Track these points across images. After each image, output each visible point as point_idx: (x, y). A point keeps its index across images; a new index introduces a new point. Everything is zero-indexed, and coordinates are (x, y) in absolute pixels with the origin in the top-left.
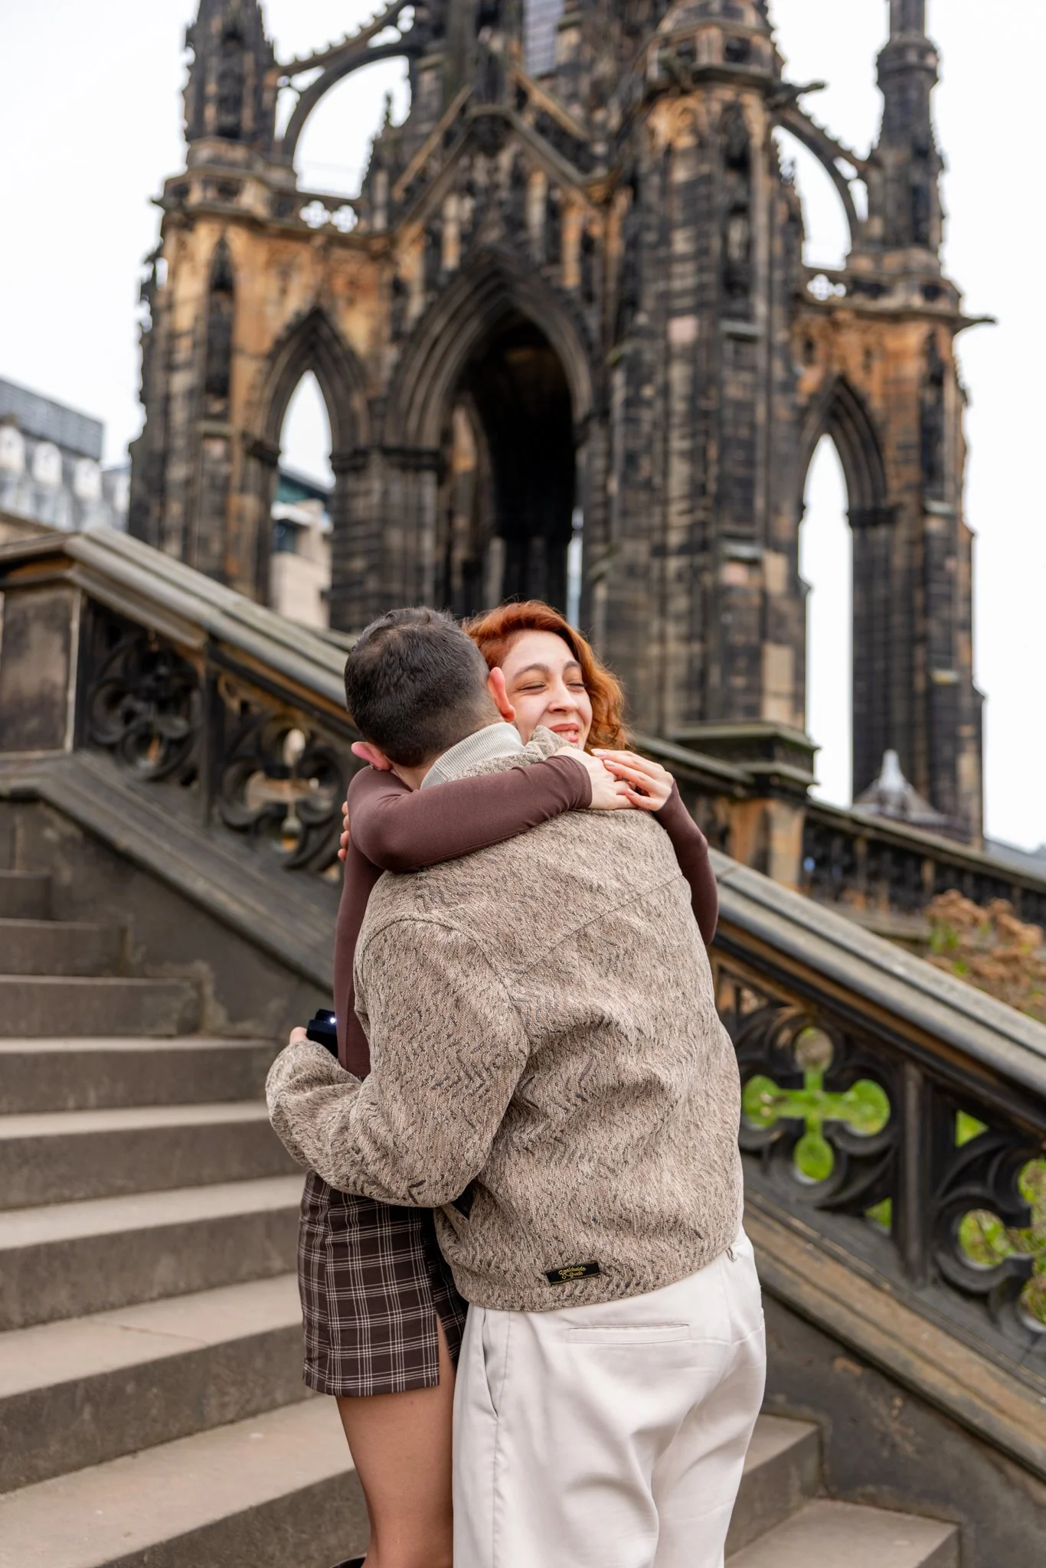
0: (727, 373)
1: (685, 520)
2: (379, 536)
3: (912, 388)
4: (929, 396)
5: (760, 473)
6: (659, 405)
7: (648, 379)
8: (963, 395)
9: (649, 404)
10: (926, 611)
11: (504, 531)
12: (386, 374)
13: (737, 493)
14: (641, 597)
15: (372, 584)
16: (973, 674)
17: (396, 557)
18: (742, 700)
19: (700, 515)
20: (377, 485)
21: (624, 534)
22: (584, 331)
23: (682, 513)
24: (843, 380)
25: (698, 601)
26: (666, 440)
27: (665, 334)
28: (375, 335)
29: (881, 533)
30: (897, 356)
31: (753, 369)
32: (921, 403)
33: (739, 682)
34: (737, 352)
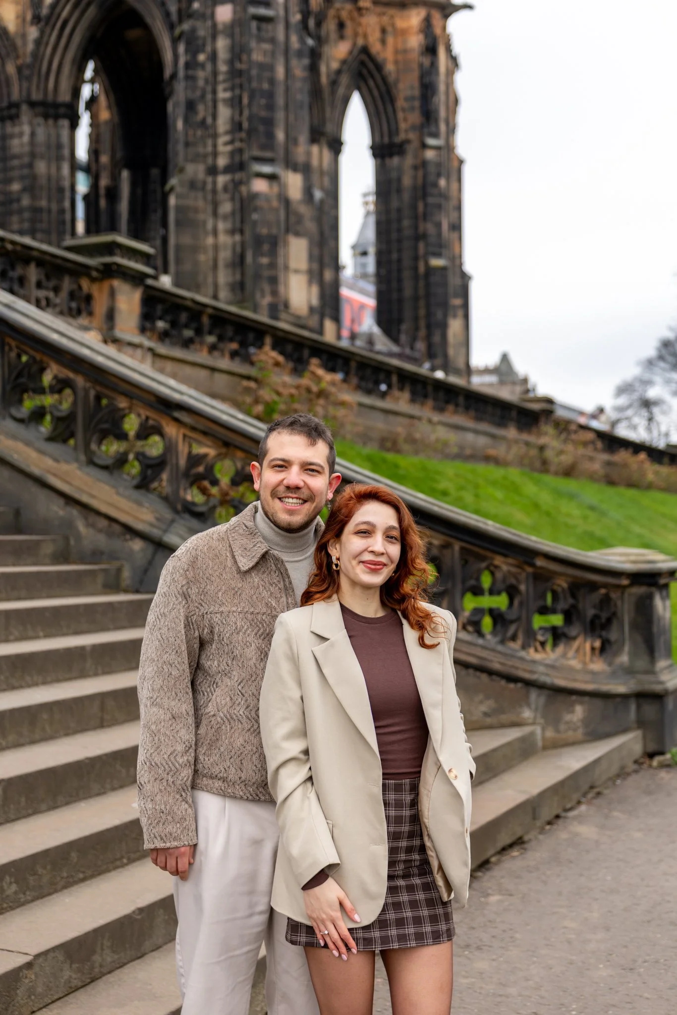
0: (253, 44)
1: (229, 148)
2: (31, 166)
3: (415, 56)
4: (426, 61)
5: (280, 115)
6: (209, 67)
7: (201, 49)
8: (454, 61)
9: (203, 66)
10: (425, 217)
11: (129, 164)
12: (30, 47)
13: (261, 128)
14: (201, 203)
15: (26, 201)
16: (462, 262)
17: (43, 181)
18: (266, 273)
19: (238, 144)
20: (26, 129)
21: (186, 160)
22: (167, 14)
23: (226, 144)
24: (365, 50)
25: (238, 205)
26: (214, 92)
27: (213, 15)
28: (21, 18)
29: (396, 160)
30: (404, 32)
31: (273, 40)
32: (421, 66)
33: (265, 260)
34: (259, 29)
